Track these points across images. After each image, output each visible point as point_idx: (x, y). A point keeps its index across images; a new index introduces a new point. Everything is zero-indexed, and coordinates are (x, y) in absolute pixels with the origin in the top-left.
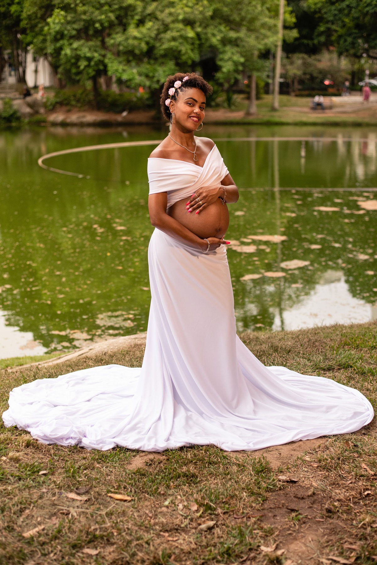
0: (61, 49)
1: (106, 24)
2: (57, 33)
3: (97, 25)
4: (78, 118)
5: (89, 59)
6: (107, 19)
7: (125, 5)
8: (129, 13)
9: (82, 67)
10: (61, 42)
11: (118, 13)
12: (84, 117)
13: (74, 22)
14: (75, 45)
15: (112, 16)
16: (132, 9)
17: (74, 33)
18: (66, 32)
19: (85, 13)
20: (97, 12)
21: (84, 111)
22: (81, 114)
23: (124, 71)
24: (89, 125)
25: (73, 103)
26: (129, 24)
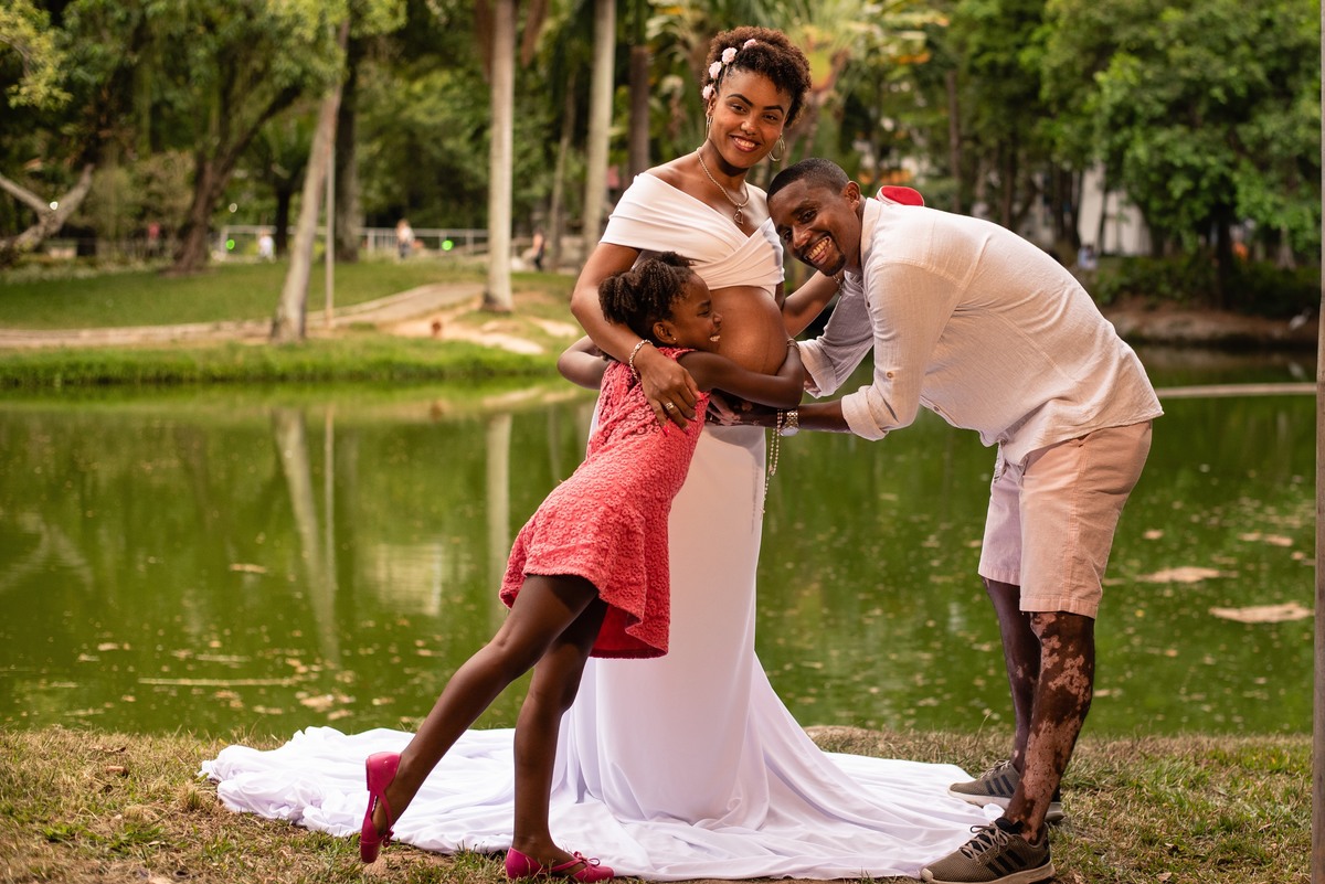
0: (1126, 145)
1: (1241, 91)
2: (1118, 108)
3: (1217, 92)
4: (1173, 325)
5: (1194, 173)
6: (1245, 77)
7: (1291, 42)
8: (1304, 64)
9: (1177, 193)
10: (1126, 133)
11: (1273, 63)
12: (1187, 323)
13: (1161, 85)
14: (1162, 137)
15: (1258, 71)
16: (1309, 53)
17: (1159, 109)
18: (1139, 108)
19: (1188, 63)
20: (1218, 63)
21: (1191, 309)
22: (1180, 317)
23: (1277, 207)
24: (1199, 344)
25: (1165, 288)
26: (1301, 93)
